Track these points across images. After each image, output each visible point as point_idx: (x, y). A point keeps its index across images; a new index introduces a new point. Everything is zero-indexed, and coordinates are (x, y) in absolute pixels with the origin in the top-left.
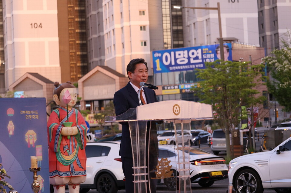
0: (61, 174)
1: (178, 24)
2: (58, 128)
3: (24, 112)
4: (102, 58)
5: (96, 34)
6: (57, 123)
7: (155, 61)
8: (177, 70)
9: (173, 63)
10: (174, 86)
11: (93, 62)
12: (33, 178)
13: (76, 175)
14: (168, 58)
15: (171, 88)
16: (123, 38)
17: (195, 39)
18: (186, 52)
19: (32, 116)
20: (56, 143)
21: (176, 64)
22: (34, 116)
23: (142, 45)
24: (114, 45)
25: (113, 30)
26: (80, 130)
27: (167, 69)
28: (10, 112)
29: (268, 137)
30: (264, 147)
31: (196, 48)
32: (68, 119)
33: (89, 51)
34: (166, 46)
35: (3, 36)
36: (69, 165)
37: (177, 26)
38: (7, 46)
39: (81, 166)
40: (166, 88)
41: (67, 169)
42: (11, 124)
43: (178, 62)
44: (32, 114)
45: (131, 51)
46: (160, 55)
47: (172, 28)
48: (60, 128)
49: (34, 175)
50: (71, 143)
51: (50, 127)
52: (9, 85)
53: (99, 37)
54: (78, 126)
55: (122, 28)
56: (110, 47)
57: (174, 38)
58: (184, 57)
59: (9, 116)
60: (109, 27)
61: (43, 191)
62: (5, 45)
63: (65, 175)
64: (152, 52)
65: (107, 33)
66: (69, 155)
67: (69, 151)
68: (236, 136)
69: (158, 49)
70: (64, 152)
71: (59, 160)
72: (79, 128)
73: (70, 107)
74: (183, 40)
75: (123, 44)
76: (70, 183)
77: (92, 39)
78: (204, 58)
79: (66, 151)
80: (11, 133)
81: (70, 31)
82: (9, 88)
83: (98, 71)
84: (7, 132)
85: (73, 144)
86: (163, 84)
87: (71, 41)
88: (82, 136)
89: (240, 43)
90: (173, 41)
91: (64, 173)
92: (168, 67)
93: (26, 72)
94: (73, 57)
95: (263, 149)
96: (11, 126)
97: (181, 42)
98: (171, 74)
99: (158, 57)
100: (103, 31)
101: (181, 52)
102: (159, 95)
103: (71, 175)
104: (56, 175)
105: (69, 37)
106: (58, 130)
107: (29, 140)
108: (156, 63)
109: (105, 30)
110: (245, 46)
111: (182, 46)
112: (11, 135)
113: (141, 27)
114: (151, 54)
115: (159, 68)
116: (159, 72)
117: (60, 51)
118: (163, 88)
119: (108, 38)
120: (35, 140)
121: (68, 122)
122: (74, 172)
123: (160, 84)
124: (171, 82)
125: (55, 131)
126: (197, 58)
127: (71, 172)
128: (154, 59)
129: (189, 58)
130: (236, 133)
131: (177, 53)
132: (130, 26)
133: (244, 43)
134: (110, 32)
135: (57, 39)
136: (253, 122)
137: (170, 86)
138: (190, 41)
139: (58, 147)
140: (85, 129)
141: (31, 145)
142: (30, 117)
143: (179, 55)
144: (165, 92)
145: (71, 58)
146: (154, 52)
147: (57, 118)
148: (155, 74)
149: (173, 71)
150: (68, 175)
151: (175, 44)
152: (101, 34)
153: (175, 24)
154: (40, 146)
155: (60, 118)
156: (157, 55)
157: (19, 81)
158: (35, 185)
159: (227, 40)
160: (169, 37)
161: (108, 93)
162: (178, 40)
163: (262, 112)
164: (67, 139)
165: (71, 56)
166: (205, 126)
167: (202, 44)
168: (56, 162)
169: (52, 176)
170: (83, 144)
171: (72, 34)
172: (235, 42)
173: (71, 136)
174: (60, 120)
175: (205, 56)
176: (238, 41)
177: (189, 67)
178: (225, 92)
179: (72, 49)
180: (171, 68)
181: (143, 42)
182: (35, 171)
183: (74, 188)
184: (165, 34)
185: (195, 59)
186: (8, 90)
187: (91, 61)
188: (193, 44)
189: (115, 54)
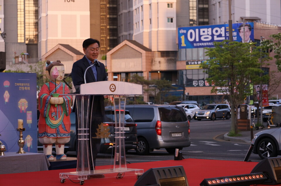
0: (49, 135)
1: (204, 2)
2: (47, 98)
3: (18, 84)
4: (131, 32)
5: (126, 9)
6: (47, 94)
7: (180, 37)
8: (200, 47)
9: (197, 40)
10: (197, 62)
11: (122, 36)
12: (20, 136)
13: (61, 136)
14: (193, 35)
15: (194, 63)
16: (151, 14)
17: (220, 17)
18: (210, 29)
19: (24, 88)
20: (46, 110)
21: (200, 41)
22: (26, 87)
23: (168, 21)
24: (142, 21)
25: (142, 6)
26: (66, 100)
27: (191, 45)
28: (7, 84)
29: (275, 113)
30: (271, 122)
31: (220, 26)
32: (56, 91)
33: (119, 26)
34: (191, 23)
35: (38, 8)
36: (56, 128)
37: (203, 4)
38: (41, 18)
39: (65, 129)
40: (190, 63)
41: (53, 131)
42: (7, 94)
43: (202, 39)
44: (24, 86)
45: (158, 27)
46: (185, 31)
47: (198, 6)
48: (49, 98)
49: (20, 134)
50: (58, 110)
51: (41, 97)
52: (42, 55)
53: (129, 12)
54: (64, 97)
55: (150, 5)
56: (138, 22)
57: (200, 16)
58: (208, 35)
59: (5, 87)
60: (138, 4)
61: (32, 147)
62: (39, 18)
63: (52, 136)
64: (177, 28)
65: (136, 9)
66: (55, 120)
67: (56, 117)
68: (244, 111)
69: (184, 26)
70: (52, 118)
71: (48, 123)
72: (65, 99)
73: (58, 81)
74: (208, 18)
75: (150, 20)
76: (57, 143)
77: (122, 14)
78: (227, 36)
79: (54, 116)
80: (7, 100)
81: (101, 6)
82: (42, 58)
83: (126, 44)
84: (3, 99)
85: (59, 111)
86: (187, 59)
87: (102, 15)
88: (67, 105)
89: (262, 23)
90: (199, 18)
91: (51, 135)
92: (192, 43)
93: (58, 44)
94: (104, 30)
95: (270, 124)
96: (7, 95)
97: (206, 20)
98: (195, 50)
99: (183, 34)
100: (132, 7)
101: (205, 30)
102: (183, 70)
103: (57, 136)
104: (45, 136)
105: (101, 12)
106: (47, 100)
107: (21, 107)
108: (181, 39)
109: (135, 6)
110: (267, 26)
111: (207, 23)
112: (7, 102)
113: (168, 4)
114: (176, 30)
115: (183, 44)
116: (184, 47)
117: (91, 25)
118: (187, 64)
119: (136, 13)
120: (26, 107)
121: (56, 93)
122: (60, 134)
123: (185, 59)
124: (195, 58)
125: (45, 100)
126: (220, 36)
127: (57, 134)
128: (180, 35)
129: (213, 35)
130: (243, 108)
131: (202, 30)
132: (158, 3)
133: (266, 23)
134: (138, 8)
135: (88, 13)
136: (262, 99)
137: (194, 61)
138: (214, 19)
139: (47, 113)
140: (69, 99)
141: (23, 111)
142: (23, 88)
143: (204, 32)
144: (189, 67)
145: (102, 31)
146: (179, 29)
147: (47, 90)
148: (180, 50)
149: (197, 47)
150: (54, 136)
151: (201, 22)
152: (131, 9)
153: (201, 2)
154: (31, 112)
155: (50, 90)
156: (182, 31)
157: (51, 52)
158: (21, 141)
159: (250, 20)
160: (195, 14)
161: (134, 66)
162: (204, 18)
163: (270, 89)
164: (55, 107)
165: (102, 29)
166: (225, 100)
167: (226, 23)
168: (45, 125)
169: (41, 136)
170: (68, 111)
171: (103, 8)
172: (257, 22)
173: (58, 105)
174: (50, 92)
175: (228, 34)
176: (261, 20)
177: (212, 44)
178: (231, 70)
179: (103, 23)
180: (195, 44)
181: (169, 19)
182: (21, 131)
183: (60, 147)
184: (191, 11)
185: (218, 36)
186: (41, 60)
187: (120, 35)
188: (218, 22)
189: (143, 29)
